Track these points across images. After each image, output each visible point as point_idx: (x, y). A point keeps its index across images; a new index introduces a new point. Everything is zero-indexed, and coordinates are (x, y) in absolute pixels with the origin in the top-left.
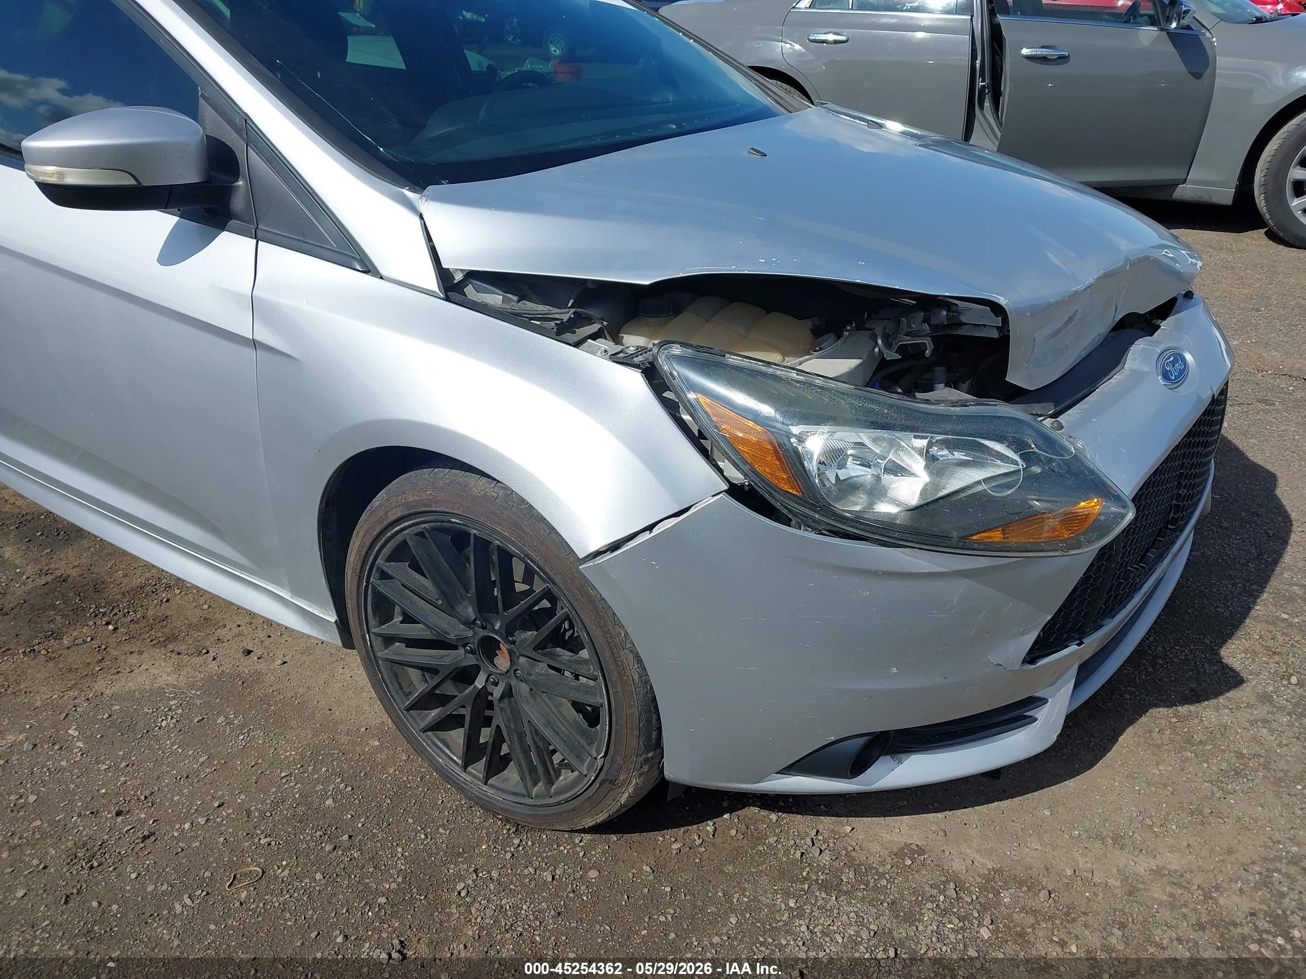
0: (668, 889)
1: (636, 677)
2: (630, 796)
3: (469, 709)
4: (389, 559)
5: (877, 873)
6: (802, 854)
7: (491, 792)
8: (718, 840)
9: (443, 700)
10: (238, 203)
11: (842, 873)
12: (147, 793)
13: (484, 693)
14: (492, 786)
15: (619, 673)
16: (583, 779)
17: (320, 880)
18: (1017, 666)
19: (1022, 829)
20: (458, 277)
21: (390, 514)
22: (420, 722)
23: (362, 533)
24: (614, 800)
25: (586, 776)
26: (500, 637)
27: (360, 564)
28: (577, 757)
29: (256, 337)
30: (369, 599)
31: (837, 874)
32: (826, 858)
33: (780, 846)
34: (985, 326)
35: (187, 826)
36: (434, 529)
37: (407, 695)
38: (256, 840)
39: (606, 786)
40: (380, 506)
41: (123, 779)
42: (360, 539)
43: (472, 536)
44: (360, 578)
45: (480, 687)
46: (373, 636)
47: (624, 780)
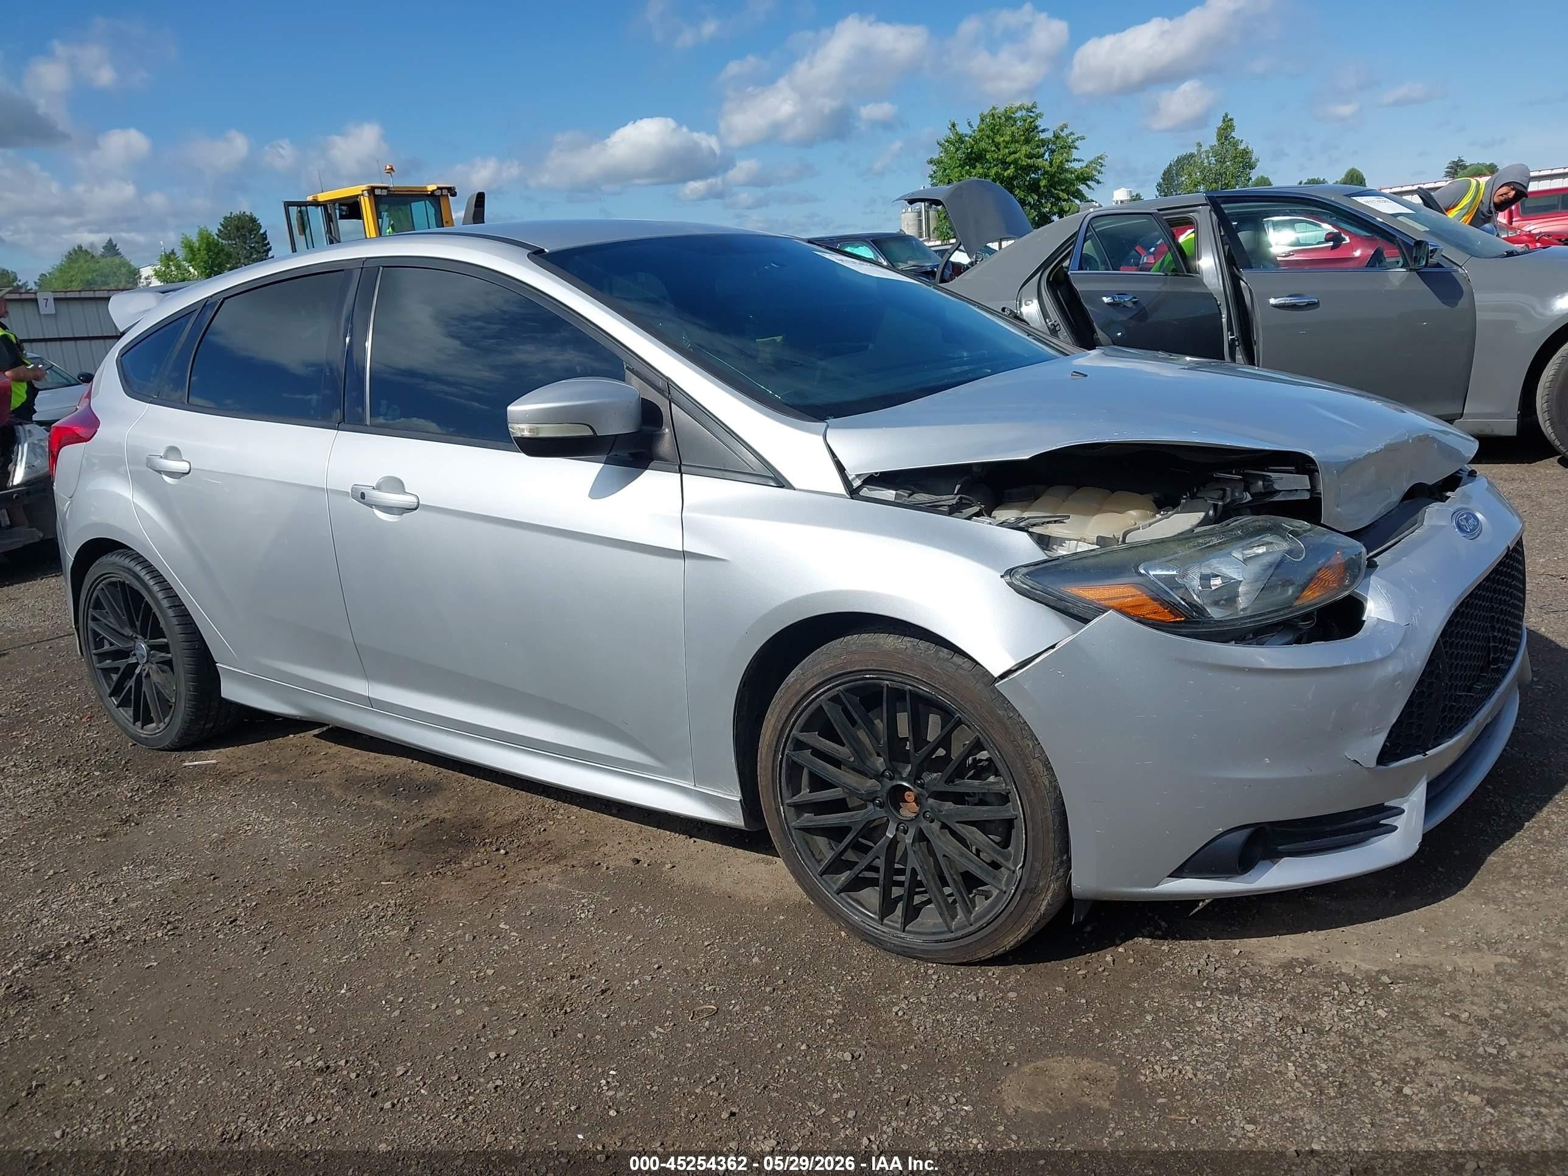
0: (1083, 1001)
1: (1047, 783)
2: (1049, 904)
3: (883, 858)
4: (804, 729)
5: (1271, 980)
6: (1199, 971)
7: (909, 937)
8: (1118, 967)
9: (850, 865)
10: (665, 446)
11: (1240, 982)
12: (591, 962)
13: (894, 842)
14: (909, 932)
15: (1032, 781)
16: (1002, 897)
17: (769, 1011)
18: (1372, 763)
19: (1401, 944)
20: (857, 483)
21: (806, 684)
22: (833, 885)
23: (778, 709)
24: (1034, 910)
25: (1005, 893)
26: (909, 782)
27: (775, 739)
28: (994, 878)
29: (685, 549)
30: (783, 771)
31: (1235, 982)
32: (1222, 973)
33: (1176, 967)
34: (1297, 490)
35: (636, 982)
36: (847, 690)
37: (819, 862)
38: (702, 988)
39: (1027, 896)
40: (796, 680)
41: (564, 955)
42: (775, 716)
43: (885, 690)
44: (776, 752)
45: (891, 836)
46: (785, 806)
47: (1044, 886)
